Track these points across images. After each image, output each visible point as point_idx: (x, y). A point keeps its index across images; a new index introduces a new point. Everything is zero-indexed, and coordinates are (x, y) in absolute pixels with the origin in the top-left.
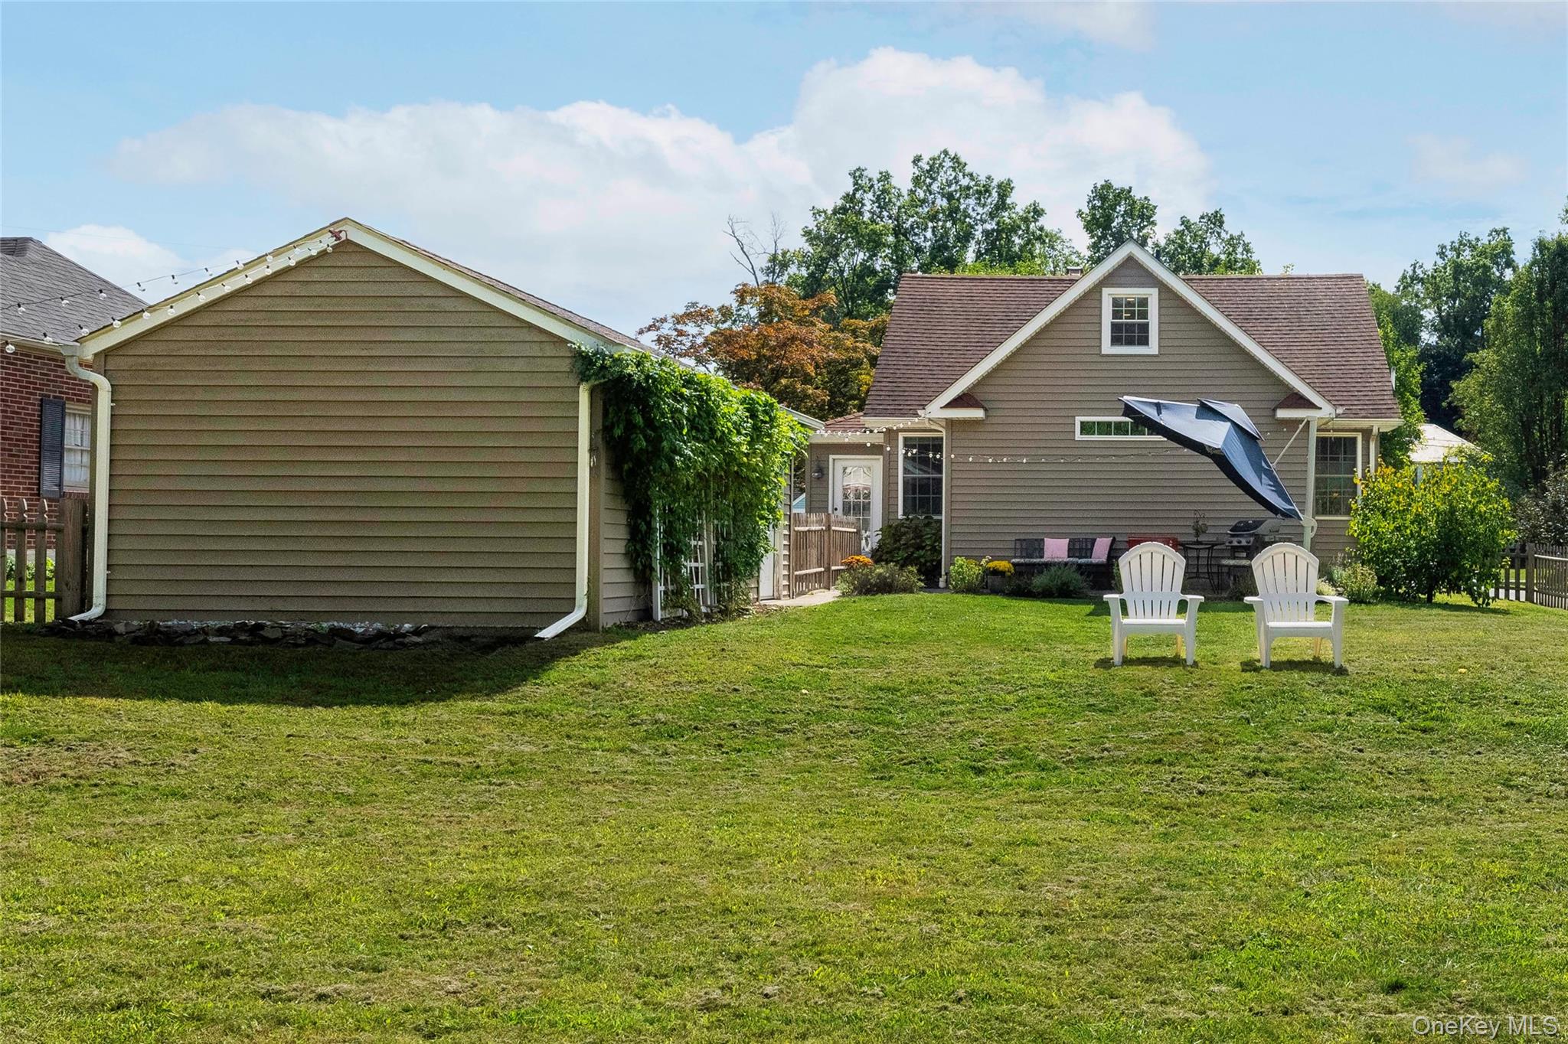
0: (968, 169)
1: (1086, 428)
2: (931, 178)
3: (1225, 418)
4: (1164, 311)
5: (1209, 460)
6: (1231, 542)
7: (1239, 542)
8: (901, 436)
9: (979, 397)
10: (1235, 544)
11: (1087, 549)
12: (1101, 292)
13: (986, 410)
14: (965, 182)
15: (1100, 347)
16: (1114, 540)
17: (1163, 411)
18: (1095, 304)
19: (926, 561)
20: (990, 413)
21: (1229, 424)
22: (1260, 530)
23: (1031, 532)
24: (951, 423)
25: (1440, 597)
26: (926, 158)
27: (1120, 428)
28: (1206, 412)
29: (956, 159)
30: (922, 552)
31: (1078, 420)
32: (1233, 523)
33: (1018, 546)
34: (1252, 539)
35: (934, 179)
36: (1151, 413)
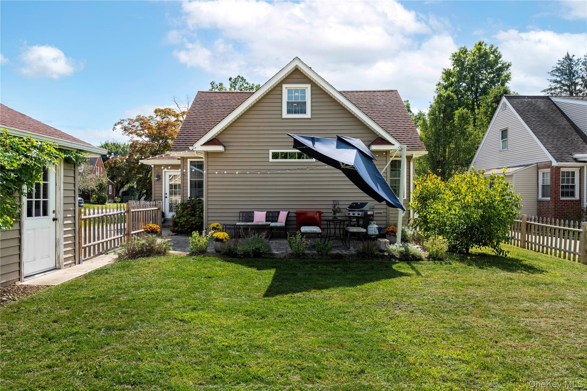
0: (246, 81)
1: (275, 156)
2: (235, 84)
3: (354, 147)
4: (314, 96)
5: (341, 171)
6: (349, 214)
7: (354, 214)
8: (189, 160)
9: (221, 140)
10: (351, 215)
11: (275, 216)
12: (282, 87)
13: (225, 147)
14: (245, 85)
15: (281, 114)
16: (289, 213)
17: (316, 143)
18: (279, 92)
19: (196, 223)
20: (227, 148)
21: (356, 151)
22: (366, 208)
23: (247, 208)
24: (207, 154)
25: (474, 249)
26: (233, 78)
27: (291, 156)
28: (342, 143)
29: (242, 78)
30: (194, 218)
31: (271, 151)
32: (350, 203)
33: (241, 215)
34: (360, 213)
35: (236, 85)
36: (309, 143)
